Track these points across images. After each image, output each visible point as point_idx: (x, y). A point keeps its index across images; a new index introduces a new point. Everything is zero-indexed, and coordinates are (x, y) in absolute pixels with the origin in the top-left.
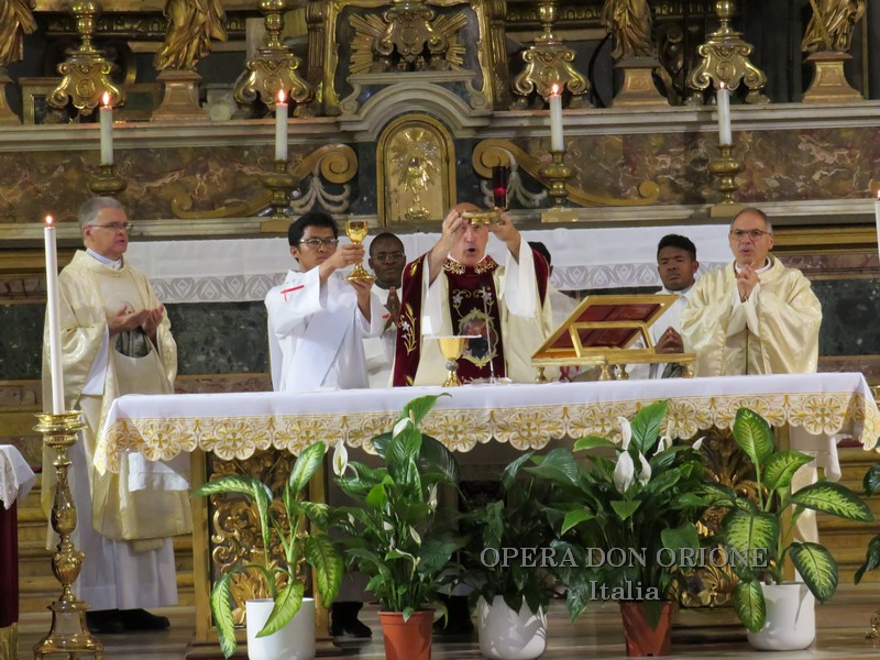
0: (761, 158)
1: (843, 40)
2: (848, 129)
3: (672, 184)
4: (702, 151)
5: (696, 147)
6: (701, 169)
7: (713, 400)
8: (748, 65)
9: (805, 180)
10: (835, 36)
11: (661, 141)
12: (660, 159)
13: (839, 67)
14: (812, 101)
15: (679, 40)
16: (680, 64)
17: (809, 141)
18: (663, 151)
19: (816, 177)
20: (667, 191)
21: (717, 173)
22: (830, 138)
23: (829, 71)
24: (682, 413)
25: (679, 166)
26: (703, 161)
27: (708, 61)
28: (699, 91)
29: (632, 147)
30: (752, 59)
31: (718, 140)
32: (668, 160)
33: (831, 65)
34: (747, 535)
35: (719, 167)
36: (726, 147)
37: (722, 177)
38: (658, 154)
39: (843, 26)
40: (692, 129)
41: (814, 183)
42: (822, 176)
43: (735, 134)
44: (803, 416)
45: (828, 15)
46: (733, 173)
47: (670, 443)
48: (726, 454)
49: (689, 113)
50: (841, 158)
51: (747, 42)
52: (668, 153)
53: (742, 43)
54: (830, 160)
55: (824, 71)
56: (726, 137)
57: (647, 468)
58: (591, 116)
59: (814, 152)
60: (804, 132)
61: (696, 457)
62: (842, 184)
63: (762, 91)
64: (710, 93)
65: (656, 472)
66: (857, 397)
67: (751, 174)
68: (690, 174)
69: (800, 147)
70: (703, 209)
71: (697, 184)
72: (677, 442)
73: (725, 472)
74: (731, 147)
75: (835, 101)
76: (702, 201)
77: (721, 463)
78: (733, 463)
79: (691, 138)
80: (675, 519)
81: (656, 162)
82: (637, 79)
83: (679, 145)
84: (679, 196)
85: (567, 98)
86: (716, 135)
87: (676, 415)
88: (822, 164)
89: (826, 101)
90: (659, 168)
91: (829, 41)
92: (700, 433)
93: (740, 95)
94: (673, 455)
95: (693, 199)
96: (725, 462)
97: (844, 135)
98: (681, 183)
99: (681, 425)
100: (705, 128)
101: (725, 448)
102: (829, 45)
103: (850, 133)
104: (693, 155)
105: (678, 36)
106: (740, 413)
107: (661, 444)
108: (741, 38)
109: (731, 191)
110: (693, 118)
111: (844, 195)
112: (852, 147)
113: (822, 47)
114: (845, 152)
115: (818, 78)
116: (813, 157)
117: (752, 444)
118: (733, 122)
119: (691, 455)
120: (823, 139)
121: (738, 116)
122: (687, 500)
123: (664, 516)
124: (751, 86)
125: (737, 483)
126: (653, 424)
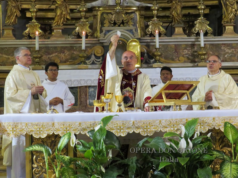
0: (211, 51)
1: (233, 21)
2: (234, 44)
3: (188, 58)
4: (196, 49)
5: (194, 48)
6: (195, 54)
7: (214, 119)
8: (208, 27)
9: (223, 57)
10: (231, 19)
11: (185, 46)
12: (184, 51)
13: (232, 28)
14: (225, 36)
15: (187, 26)
16: (187, 32)
17: (224, 47)
18: (185, 49)
19: (226, 56)
20: (186, 59)
21: (200, 54)
22: (230, 46)
23: (229, 28)
25: (189, 53)
26: (196, 52)
27: (197, 25)
28: (195, 33)
29: (177, 48)
30: (209, 25)
31: (200, 46)
32: (187, 51)
33: (230, 27)
35: (200, 53)
36: (202, 47)
37: (201, 55)
38: (184, 50)
39: (233, 17)
40: (193, 43)
41: (225, 58)
42: (228, 56)
43: (205, 44)
45: (229, 14)
46: (204, 54)
47: (199, 134)
48: (218, 138)
49: (192, 39)
50: (233, 51)
51: (208, 21)
52: (187, 49)
54: (230, 52)
55: (228, 28)
56: (202, 45)
57: (191, 144)
58: (166, 39)
59: (225, 50)
60: (223, 44)
61: (209, 140)
62: (233, 58)
63: (211, 34)
64: (198, 34)
67: (209, 55)
68: (193, 55)
69: (222, 48)
70: (196, 64)
71: (194, 58)
72: (201, 133)
73: (217, 144)
74: (204, 48)
75: (230, 36)
76: (195, 62)
77: (216, 141)
78: (220, 141)
79: (193, 45)
81: (183, 52)
82: (179, 30)
83: (190, 47)
84: (189, 61)
85: (160, 35)
86: (200, 45)
87: (200, 124)
88: (228, 53)
89: (228, 36)
90: (184, 53)
91: (229, 21)
92: (209, 131)
93: (206, 34)
94: (201, 139)
95: (193, 61)
96: (217, 141)
97: (233, 45)
98: (191, 57)
99: (202, 127)
100: (196, 43)
101: (218, 136)
102: (229, 22)
103: (235, 45)
104: (193, 50)
107: (196, 135)
108: (206, 20)
109: (203, 59)
110: (194, 40)
111: (233, 61)
112: (235, 48)
113: (227, 22)
114: (234, 50)
115: (226, 30)
116: (225, 51)
117: (231, 136)
118: (204, 41)
119: (207, 140)
120: (228, 46)
121: (206, 40)
124: (209, 32)
125: (221, 148)
126: (193, 127)
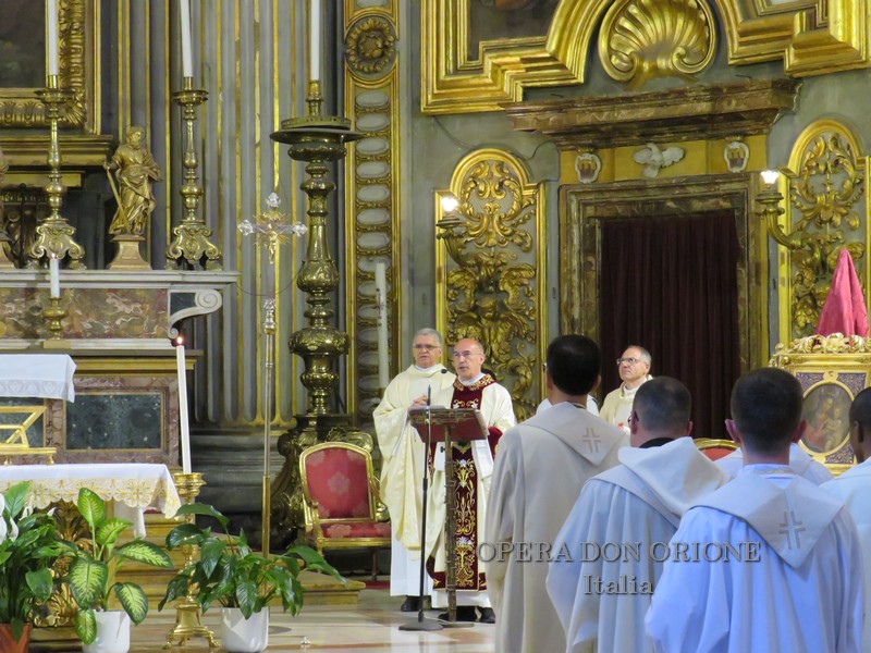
0: (79, 308)
1: (138, 227)
2: (141, 290)
3: (16, 324)
4: (38, 301)
5: (33, 298)
6: (37, 314)
7: (61, 482)
8: (72, 242)
9: (110, 325)
10: (133, 224)
11: (8, 293)
12: (7, 306)
13: (136, 246)
14: (117, 269)
15: (16, 220)
16: (17, 237)
17: (113, 297)
18: (10, 300)
19: (118, 322)
20: (12, 329)
21: (48, 317)
22: (128, 295)
23: (129, 248)
24: (39, 491)
25: (20, 312)
26: (38, 309)
27: (43, 238)
28: (36, 259)
30: (76, 238)
31: (50, 294)
32: (13, 307)
33: (130, 244)
34: (85, 577)
35: (50, 313)
36: (55, 299)
37: (52, 320)
38: (6, 302)
39: (139, 217)
40: (31, 286)
41: (117, 327)
42: (122, 322)
43: (62, 291)
44: (124, 494)
45: (129, 209)
46: (60, 318)
47: (31, 511)
48: (69, 520)
49: (29, 274)
50: (136, 309)
51: (71, 225)
52: (14, 302)
53: (67, 225)
54: (128, 311)
55: (125, 248)
56: (55, 293)
57: (15, 529)
59: (117, 305)
60: (110, 290)
61: (50, 522)
62: (137, 329)
63: (80, 260)
64: (44, 260)
65: (21, 531)
66: (161, 482)
67: (72, 319)
68: (29, 318)
69: (107, 301)
70: (38, 342)
71: (33, 325)
72: (36, 511)
73: (68, 532)
74: (59, 300)
75: (133, 269)
76: (37, 337)
77: (65, 526)
78: (74, 526)
79: (30, 292)
80: (35, 565)
81: (4, 308)
83: (21, 296)
84: (20, 333)
86: (48, 290)
87: (35, 492)
88: (122, 313)
89: (126, 269)
90: (6, 312)
91: (129, 228)
92: (52, 505)
93: (65, 262)
94: (34, 520)
95: (30, 335)
96: (68, 525)
97: (138, 293)
98: (23, 323)
99: (39, 498)
100: (40, 286)
101: (69, 516)
102: (129, 229)
103: (143, 293)
104: (31, 304)
105: (16, 217)
106: (82, 491)
107: (25, 512)
108: (67, 222)
109: (57, 330)
110: (33, 278)
111: (137, 336)
112: (144, 302)
113: (124, 231)
114: (139, 306)
115: (121, 252)
116: (116, 308)
117: (90, 513)
118: (61, 282)
119: (46, 520)
120: (123, 296)
121: (64, 278)
122: (44, 552)
123: (27, 563)
124: (73, 257)
125: (76, 540)
126: (19, 497)
